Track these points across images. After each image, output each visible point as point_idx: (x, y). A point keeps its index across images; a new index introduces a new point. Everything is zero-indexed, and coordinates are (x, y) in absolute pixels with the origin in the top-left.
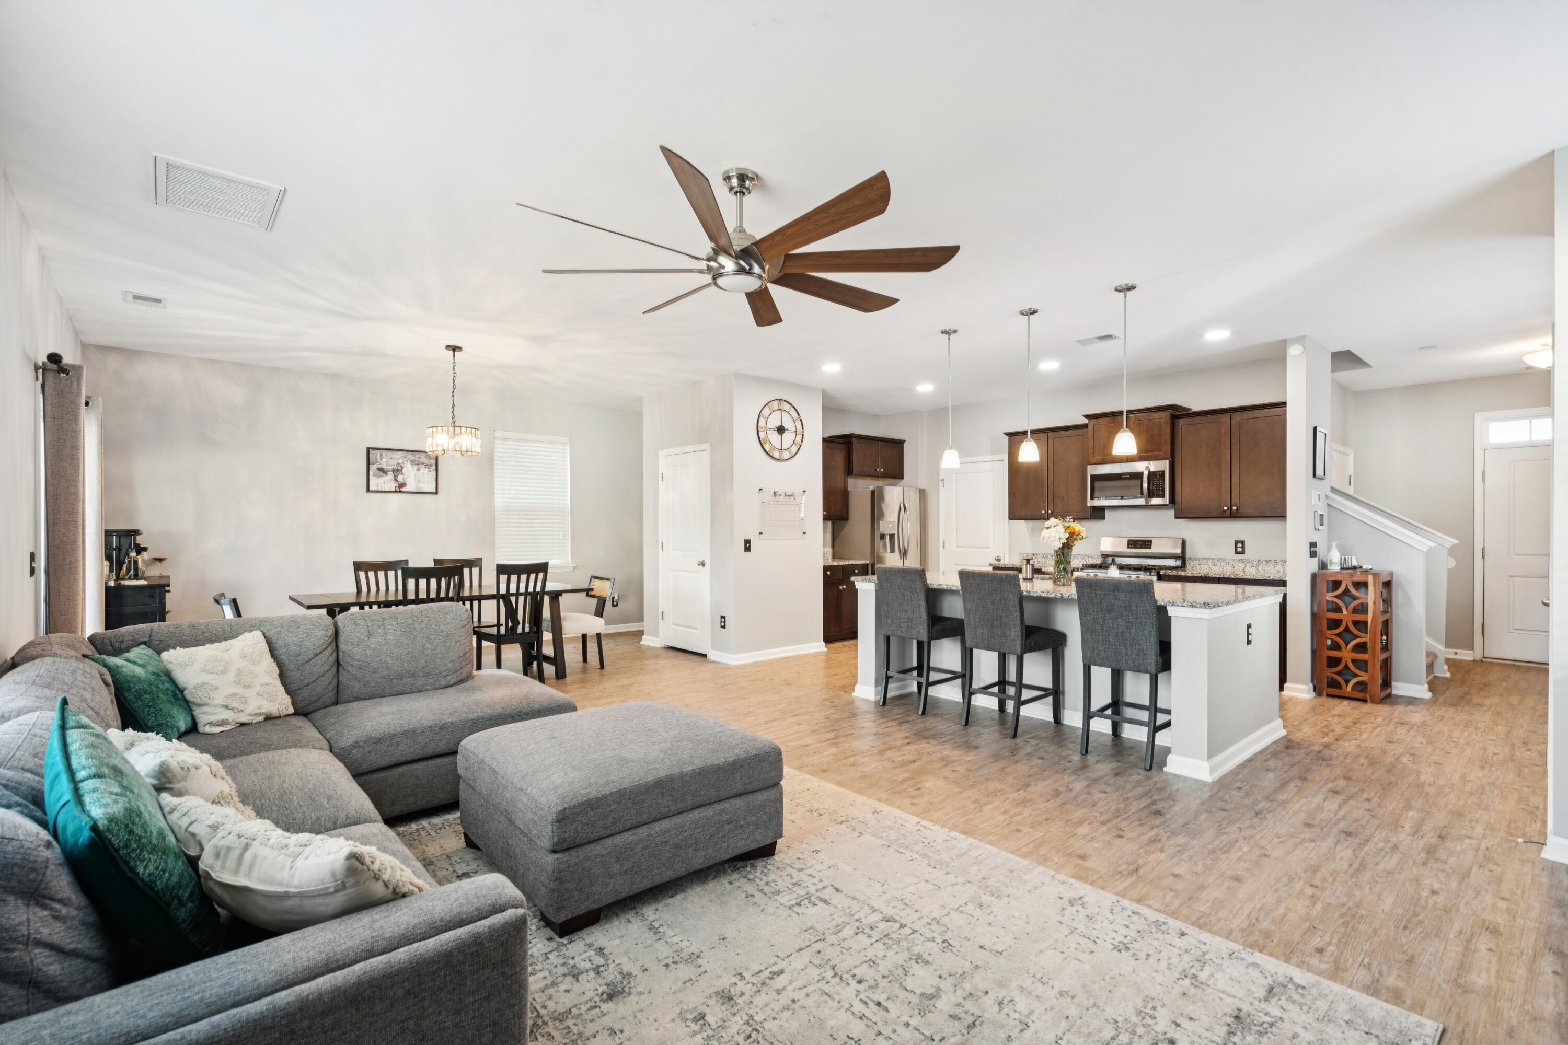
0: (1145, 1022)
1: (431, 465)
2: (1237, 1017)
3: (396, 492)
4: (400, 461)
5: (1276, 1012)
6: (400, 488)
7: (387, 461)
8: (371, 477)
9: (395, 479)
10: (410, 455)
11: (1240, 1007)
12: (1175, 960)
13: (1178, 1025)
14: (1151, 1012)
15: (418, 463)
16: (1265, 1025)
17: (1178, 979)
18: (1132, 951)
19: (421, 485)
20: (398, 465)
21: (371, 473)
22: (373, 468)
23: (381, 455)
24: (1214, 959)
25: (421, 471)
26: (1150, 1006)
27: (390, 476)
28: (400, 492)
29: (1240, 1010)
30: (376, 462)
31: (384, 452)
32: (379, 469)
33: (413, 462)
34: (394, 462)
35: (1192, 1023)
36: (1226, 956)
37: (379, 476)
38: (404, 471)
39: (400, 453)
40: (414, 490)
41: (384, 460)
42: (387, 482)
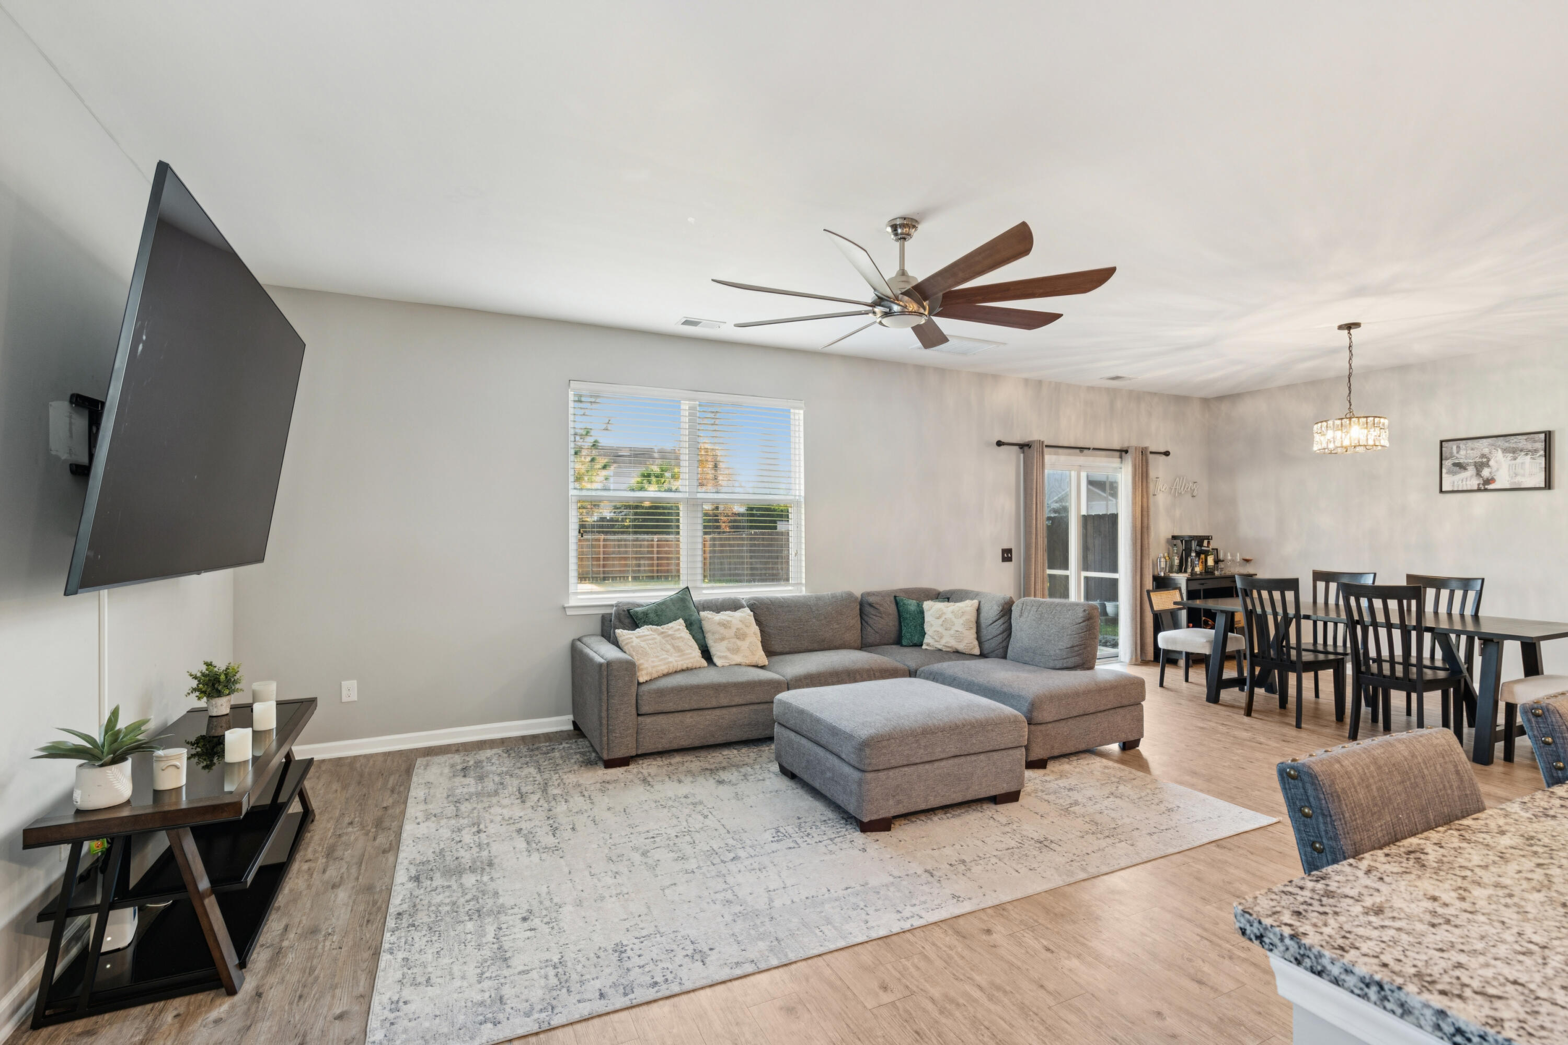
0: (548, 917)
1: (1536, 451)
2: (506, 960)
3: (1479, 490)
4: (1486, 451)
5: (486, 984)
6: (1485, 486)
7: (1465, 454)
8: (1444, 475)
9: (1478, 474)
10: (1500, 442)
11: (509, 969)
12: (579, 968)
13: (531, 930)
14: (551, 925)
15: (1514, 451)
16: (486, 969)
17: (562, 957)
18: (611, 951)
19: (1519, 479)
20: (1483, 456)
21: (1444, 471)
22: (1447, 464)
23: (1458, 447)
24: (558, 992)
25: (1519, 460)
26: (556, 927)
27: (1471, 471)
28: (1486, 490)
29: (508, 967)
30: (1452, 456)
31: (1462, 444)
32: (1455, 465)
33: (1505, 451)
34: (1477, 453)
35: (526, 937)
36: (554, 1003)
37: (1454, 473)
38: (1491, 463)
39: (1484, 440)
40: (1508, 487)
41: (1462, 452)
42: (1468, 479)
